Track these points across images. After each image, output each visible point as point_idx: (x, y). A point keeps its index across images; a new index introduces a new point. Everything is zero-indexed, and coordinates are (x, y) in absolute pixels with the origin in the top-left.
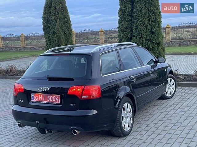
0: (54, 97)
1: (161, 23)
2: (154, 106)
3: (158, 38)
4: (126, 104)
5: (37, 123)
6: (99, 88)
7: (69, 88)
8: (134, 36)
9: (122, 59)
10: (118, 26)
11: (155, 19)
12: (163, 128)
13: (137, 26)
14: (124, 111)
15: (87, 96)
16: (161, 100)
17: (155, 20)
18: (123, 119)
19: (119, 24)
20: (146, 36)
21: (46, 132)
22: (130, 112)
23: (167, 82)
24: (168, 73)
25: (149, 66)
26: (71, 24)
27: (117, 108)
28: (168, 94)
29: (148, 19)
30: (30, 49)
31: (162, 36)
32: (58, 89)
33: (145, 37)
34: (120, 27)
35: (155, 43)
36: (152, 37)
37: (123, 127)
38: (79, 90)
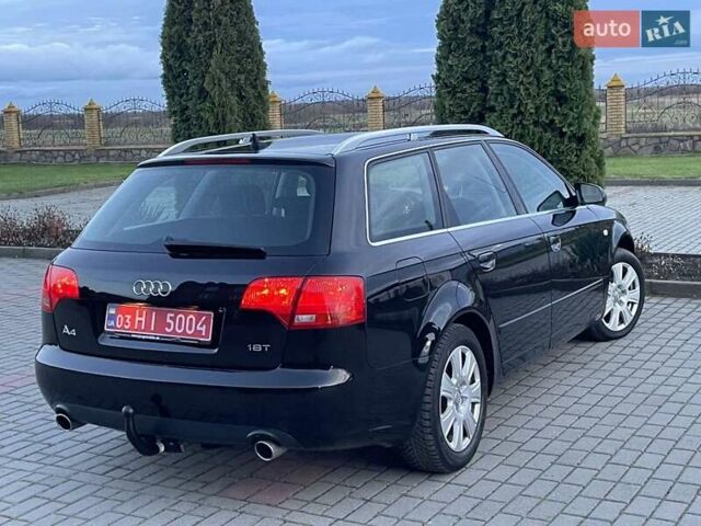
0: (191, 319)
1: (593, 64)
2: (559, 365)
3: (580, 118)
4: (458, 351)
6: (358, 289)
7: (246, 286)
8: (492, 109)
9: (446, 188)
10: (435, 72)
11: (568, 48)
12: (594, 442)
13: (504, 74)
14: (451, 376)
15: (314, 316)
16: (589, 345)
17: (570, 52)
18: (444, 408)
19: (438, 62)
20: (537, 108)
21: (158, 449)
22: (473, 381)
23: (610, 277)
24: (615, 246)
25: (547, 215)
26: (265, 65)
27: (425, 368)
28: (612, 320)
29: (544, 48)
30: (120, 156)
31: (594, 110)
32: (208, 289)
33: (531, 114)
34: (443, 76)
35: (569, 138)
36: (556, 113)
37: (446, 435)
38: (283, 291)
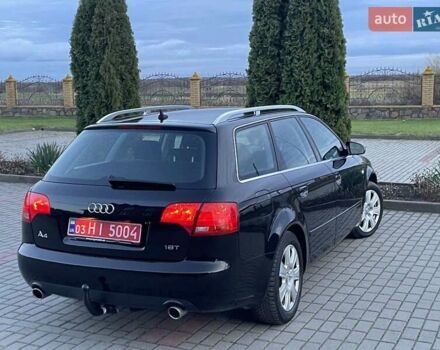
1: (345, 66)
3: (337, 99)
5: (85, 290)
8: (283, 92)
10: (248, 68)
11: (331, 56)
12: (367, 304)
13: (292, 71)
14: (284, 264)
17: (332, 58)
18: (281, 283)
19: (250, 62)
20: (312, 92)
22: (295, 266)
23: (364, 199)
24: (368, 179)
29: (317, 56)
31: (346, 94)
35: (331, 111)
36: (323, 95)
37: (281, 301)
